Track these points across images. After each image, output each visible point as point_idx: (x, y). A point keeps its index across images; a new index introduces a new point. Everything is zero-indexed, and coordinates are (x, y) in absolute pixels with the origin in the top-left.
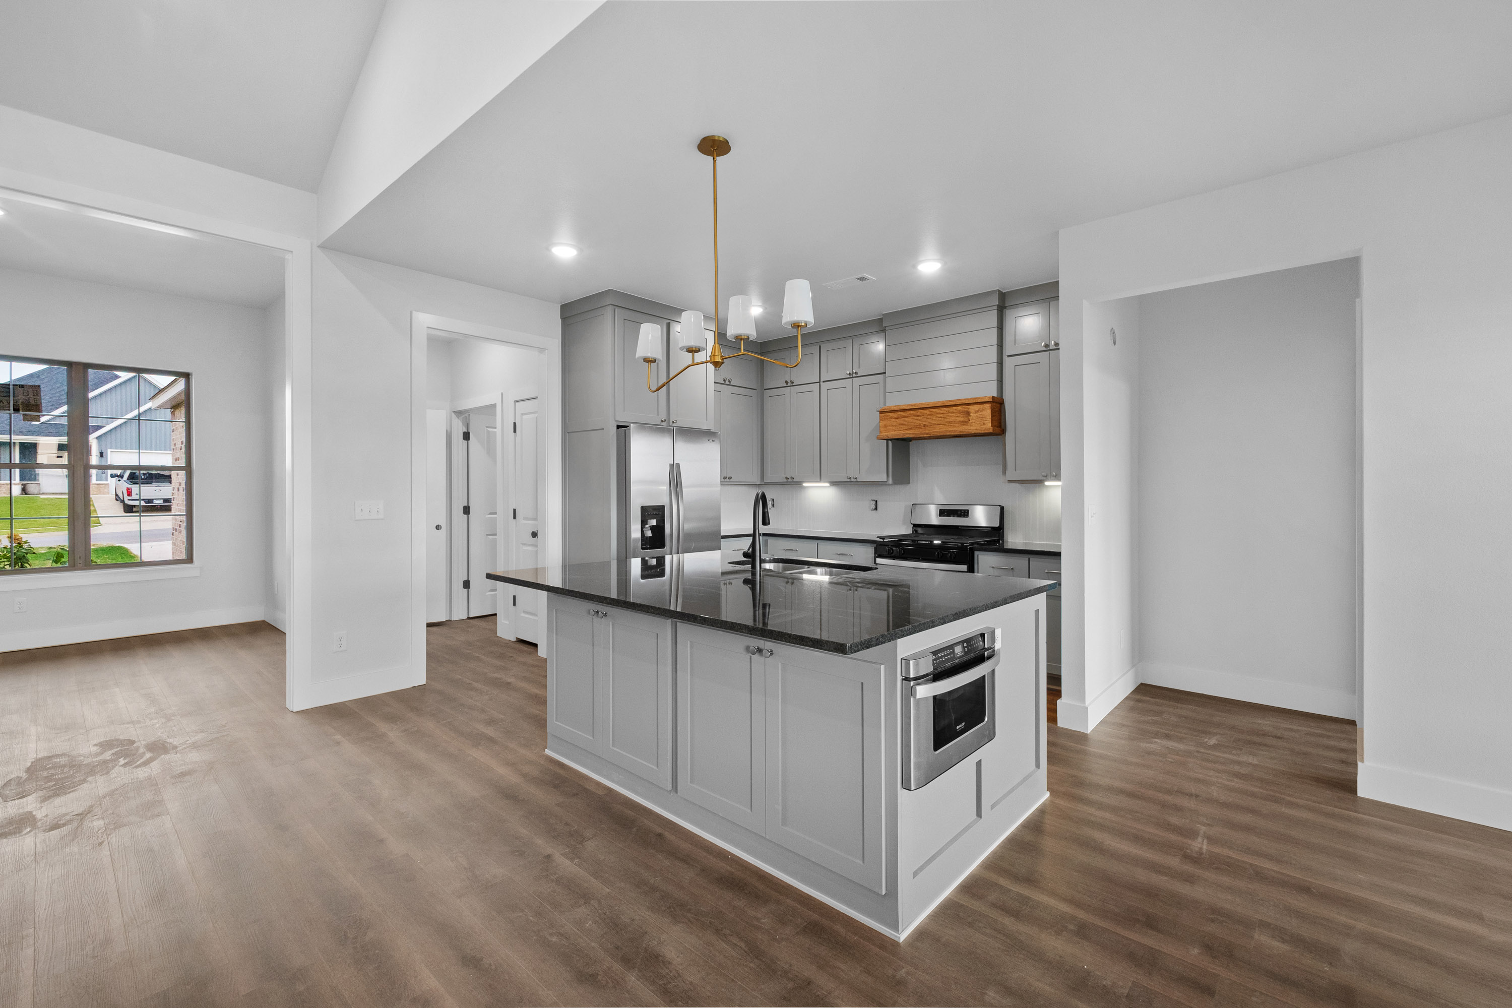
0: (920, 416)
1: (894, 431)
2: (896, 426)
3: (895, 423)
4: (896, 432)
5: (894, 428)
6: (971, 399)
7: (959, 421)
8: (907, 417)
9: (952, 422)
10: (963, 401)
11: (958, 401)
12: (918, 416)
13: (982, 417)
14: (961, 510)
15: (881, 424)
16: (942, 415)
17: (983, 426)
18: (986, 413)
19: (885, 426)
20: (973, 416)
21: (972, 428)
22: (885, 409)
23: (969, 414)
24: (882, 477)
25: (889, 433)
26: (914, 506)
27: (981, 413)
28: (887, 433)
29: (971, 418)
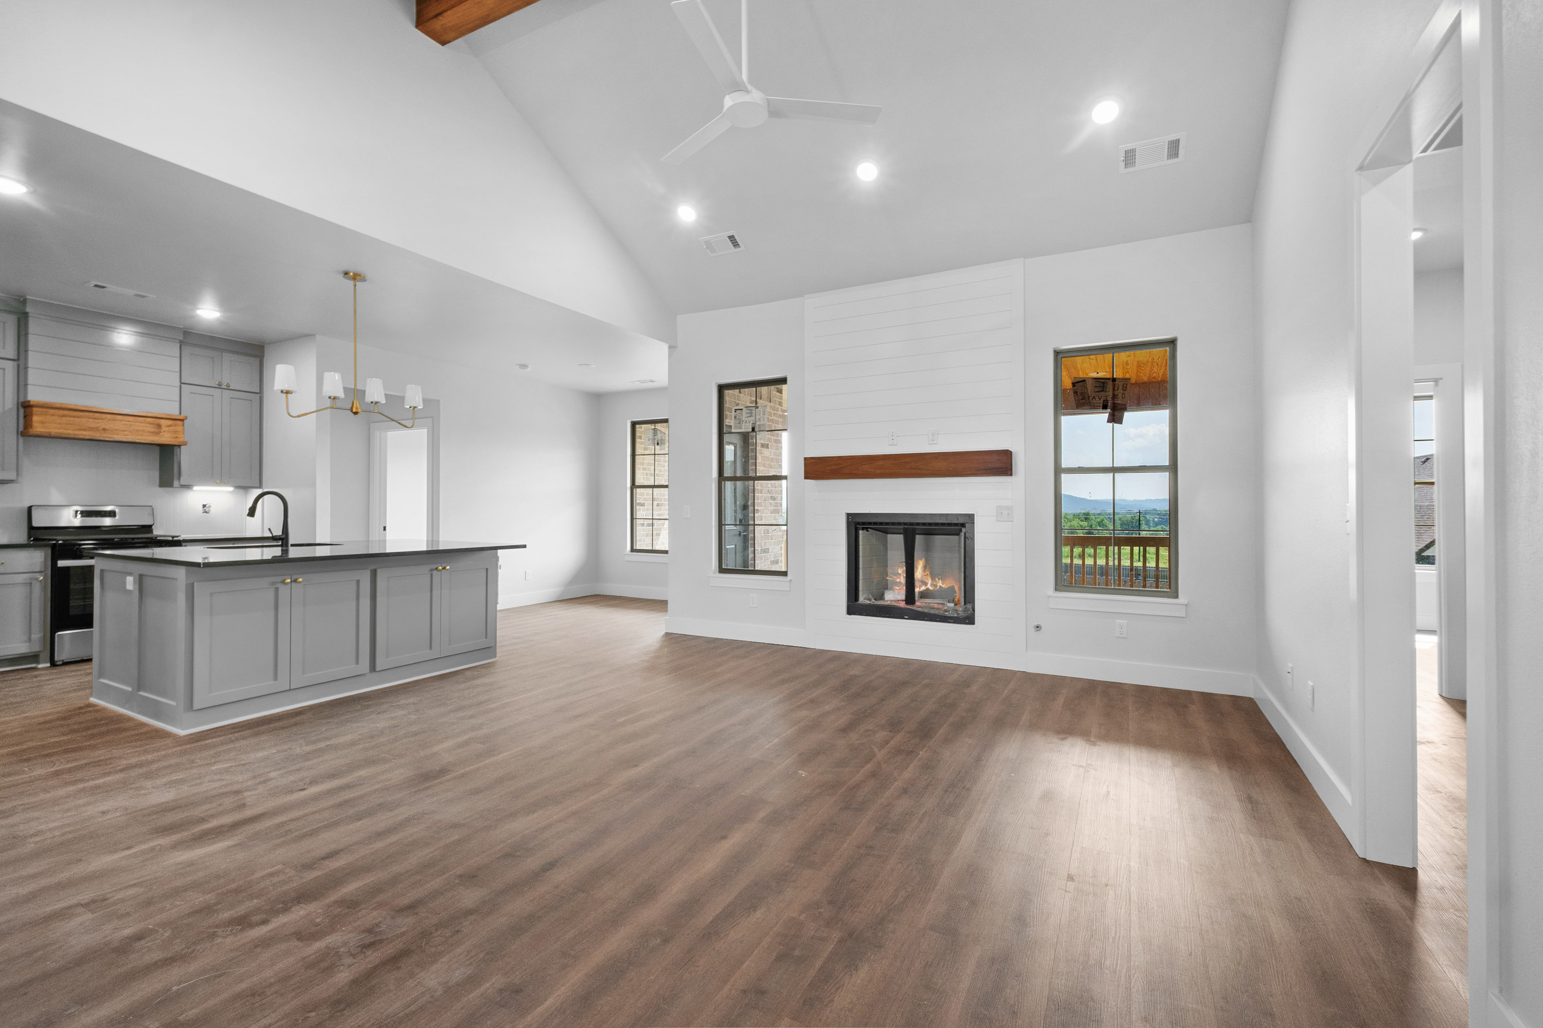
7: (150, 432)
9: (140, 431)
10: (156, 415)
13: (175, 432)
14: (105, 512)
15: (32, 419)
16: (127, 423)
17: (177, 439)
18: (180, 428)
19: (42, 422)
20: (164, 428)
21: (165, 438)
22: (46, 404)
23: (159, 426)
24: (11, 475)
25: (51, 430)
26: (33, 508)
27: (173, 428)
28: (47, 430)
29: (162, 430)
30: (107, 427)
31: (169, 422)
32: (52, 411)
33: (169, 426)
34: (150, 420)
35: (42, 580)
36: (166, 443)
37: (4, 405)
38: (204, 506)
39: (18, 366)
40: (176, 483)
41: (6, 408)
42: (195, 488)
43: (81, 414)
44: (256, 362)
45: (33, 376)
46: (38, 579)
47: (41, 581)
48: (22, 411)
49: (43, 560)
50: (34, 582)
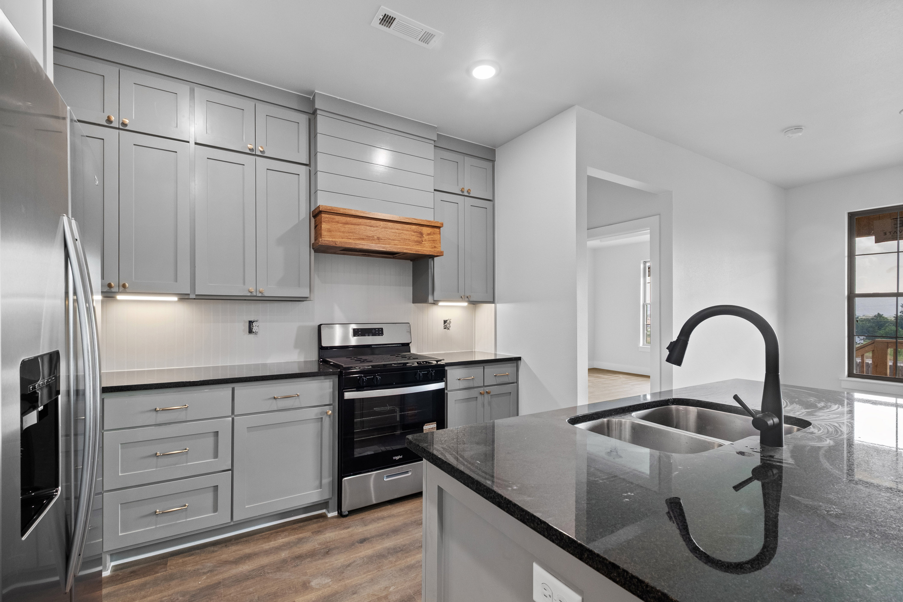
0: (373, 227)
1: (342, 238)
2: (343, 232)
3: (343, 229)
4: (343, 240)
5: (341, 234)
6: (426, 221)
7: (414, 240)
8: (358, 225)
9: (406, 239)
10: (419, 221)
11: (414, 220)
12: (371, 226)
13: (433, 241)
14: (375, 329)
15: (321, 227)
16: (397, 231)
17: (435, 249)
18: (436, 237)
19: (329, 231)
20: (426, 237)
21: (425, 249)
22: (332, 210)
23: (421, 234)
24: (303, 292)
25: (336, 240)
26: (322, 326)
27: (432, 236)
28: (334, 240)
29: (424, 239)
30: (380, 236)
31: (429, 230)
32: (337, 218)
33: (429, 234)
34: (414, 227)
35: (331, 414)
36: (427, 253)
37: (299, 216)
38: (445, 322)
39: (310, 171)
40: (430, 299)
41: (301, 218)
42: (440, 304)
43: (361, 221)
44: (488, 165)
45: (322, 180)
46: (327, 413)
47: (330, 416)
48: (313, 220)
49: (332, 390)
50: (324, 417)
